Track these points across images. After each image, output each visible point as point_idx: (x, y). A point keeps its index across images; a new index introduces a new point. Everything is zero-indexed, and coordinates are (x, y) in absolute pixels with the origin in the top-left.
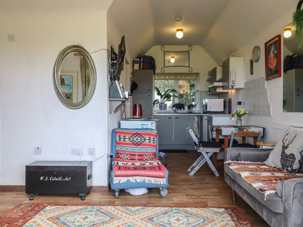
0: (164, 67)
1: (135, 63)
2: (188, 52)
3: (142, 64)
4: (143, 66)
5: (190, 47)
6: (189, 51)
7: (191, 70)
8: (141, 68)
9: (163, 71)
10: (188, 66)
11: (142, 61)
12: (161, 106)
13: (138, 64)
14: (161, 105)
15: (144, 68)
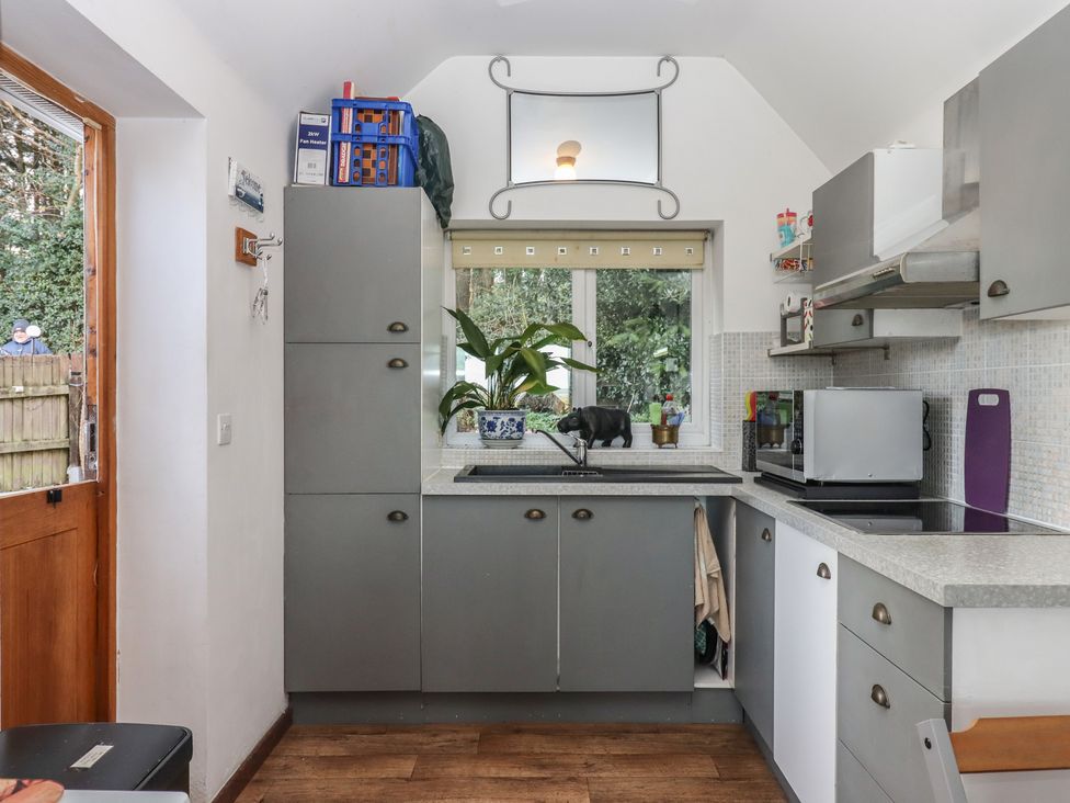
0: (510, 187)
1: (302, 146)
2: (654, 96)
3: (346, 148)
4: (356, 163)
5: (668, 68)
6: (657, 93)
7: (668, 210)
8: (345, 175)
9: (500, 211)
10: (652, 179)
11: (348, 128)
12: (492, 426)
13: (324, 147)
14: (489, 418)
15: (361, 178)
